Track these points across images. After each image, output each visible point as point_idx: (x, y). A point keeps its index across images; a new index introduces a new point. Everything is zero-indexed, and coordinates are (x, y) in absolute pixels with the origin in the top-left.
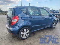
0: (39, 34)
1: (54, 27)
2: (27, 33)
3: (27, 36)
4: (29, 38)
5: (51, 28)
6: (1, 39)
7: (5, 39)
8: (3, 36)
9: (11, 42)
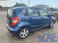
0: (38, 34)
1: (51, 26)
2: (26, 33)
3: (26, 36)
4: (28, 37)
5: (49, 27)
6: (1, 37)
7: (5, 37)
8: (3, 34)
9: (11, 41)
